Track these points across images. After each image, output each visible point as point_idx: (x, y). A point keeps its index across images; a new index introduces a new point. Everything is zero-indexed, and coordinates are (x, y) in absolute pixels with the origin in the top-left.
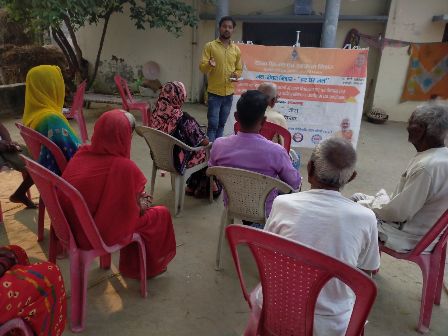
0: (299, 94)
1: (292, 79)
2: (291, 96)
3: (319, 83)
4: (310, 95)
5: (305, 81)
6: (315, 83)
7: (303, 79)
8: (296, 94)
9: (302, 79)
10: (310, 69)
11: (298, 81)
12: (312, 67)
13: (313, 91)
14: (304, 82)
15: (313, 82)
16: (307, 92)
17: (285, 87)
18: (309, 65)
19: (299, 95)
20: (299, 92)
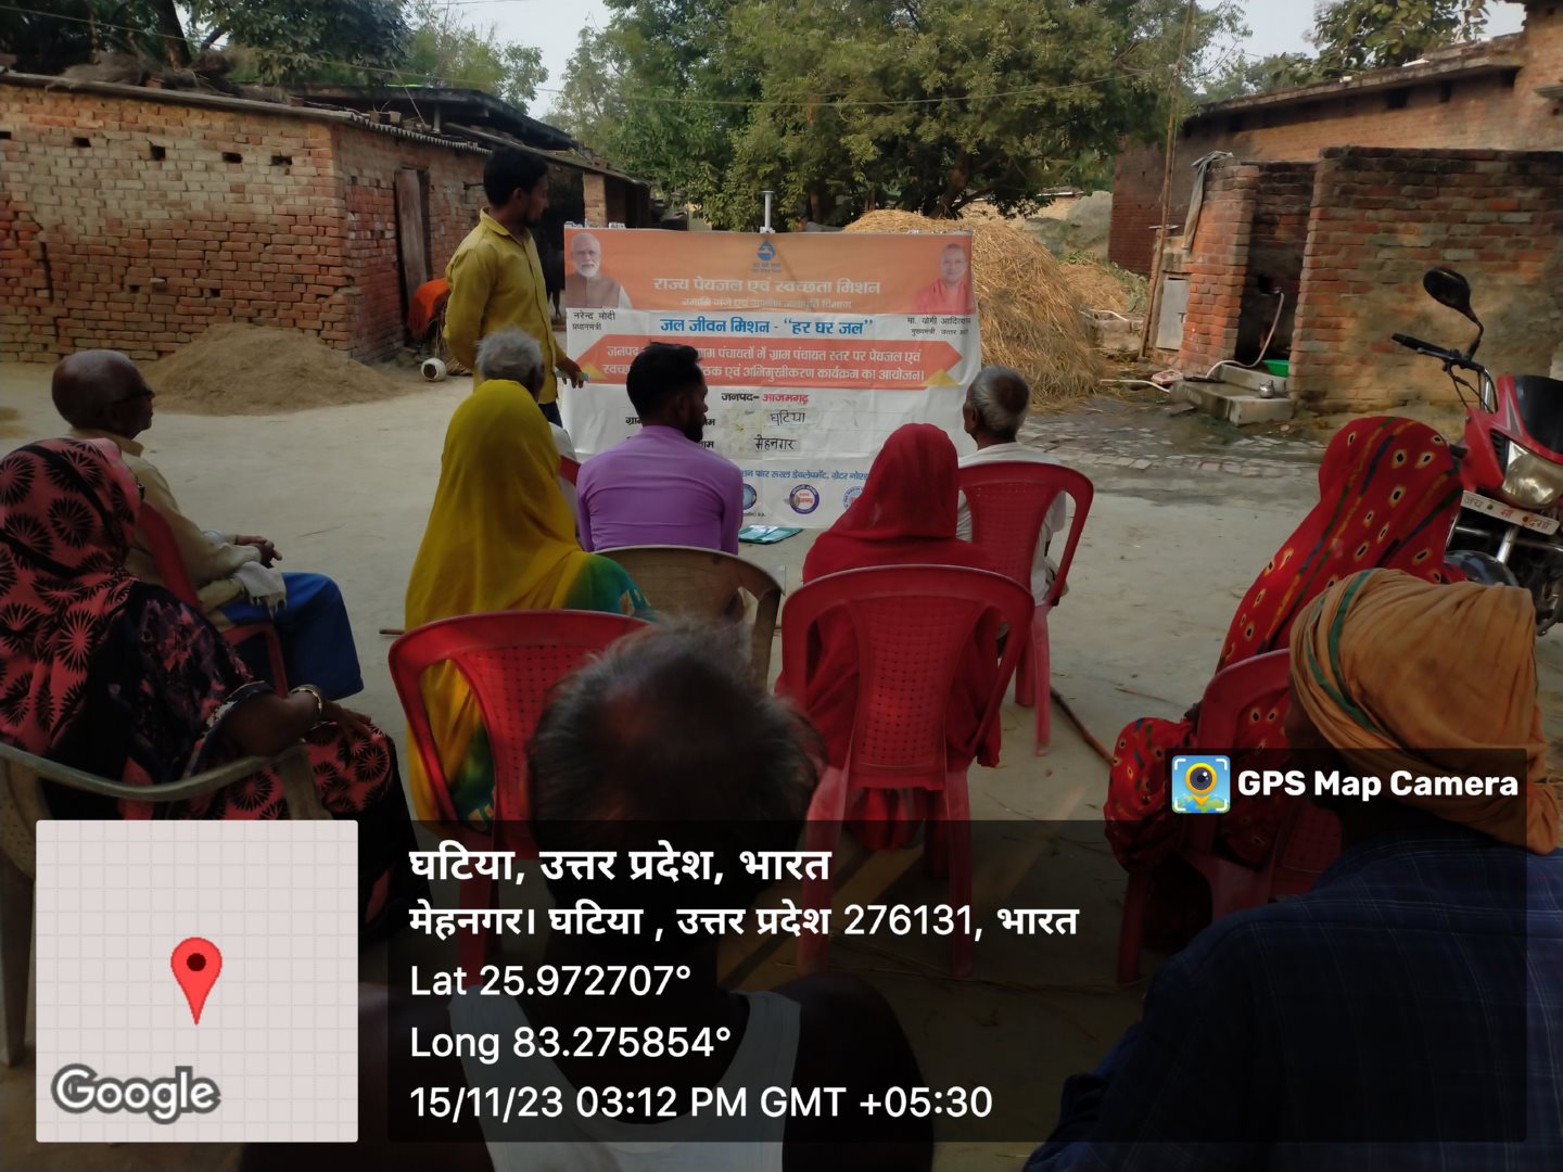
0: (794, 370)
1: (767, 327)
2: (769, 378)
3: (847, 336)
4: (822, 372)
5: (805, 331)
6: (835, 335)
7: (799, 324)
8: (784, 371)
9: (796, 326)
10: (816, 295)
11: (786, 332)
12: (819, 287)
13: (832, 359)
14: (802, 335)
15: (828, 331)
16: (816, 365)
17: (751, 352)
18: (812, 284)
19: (794, 372)
20: (792, 363)
